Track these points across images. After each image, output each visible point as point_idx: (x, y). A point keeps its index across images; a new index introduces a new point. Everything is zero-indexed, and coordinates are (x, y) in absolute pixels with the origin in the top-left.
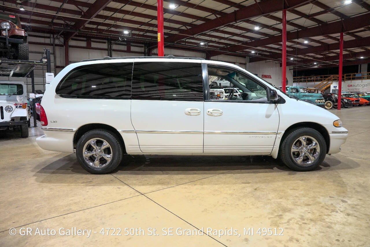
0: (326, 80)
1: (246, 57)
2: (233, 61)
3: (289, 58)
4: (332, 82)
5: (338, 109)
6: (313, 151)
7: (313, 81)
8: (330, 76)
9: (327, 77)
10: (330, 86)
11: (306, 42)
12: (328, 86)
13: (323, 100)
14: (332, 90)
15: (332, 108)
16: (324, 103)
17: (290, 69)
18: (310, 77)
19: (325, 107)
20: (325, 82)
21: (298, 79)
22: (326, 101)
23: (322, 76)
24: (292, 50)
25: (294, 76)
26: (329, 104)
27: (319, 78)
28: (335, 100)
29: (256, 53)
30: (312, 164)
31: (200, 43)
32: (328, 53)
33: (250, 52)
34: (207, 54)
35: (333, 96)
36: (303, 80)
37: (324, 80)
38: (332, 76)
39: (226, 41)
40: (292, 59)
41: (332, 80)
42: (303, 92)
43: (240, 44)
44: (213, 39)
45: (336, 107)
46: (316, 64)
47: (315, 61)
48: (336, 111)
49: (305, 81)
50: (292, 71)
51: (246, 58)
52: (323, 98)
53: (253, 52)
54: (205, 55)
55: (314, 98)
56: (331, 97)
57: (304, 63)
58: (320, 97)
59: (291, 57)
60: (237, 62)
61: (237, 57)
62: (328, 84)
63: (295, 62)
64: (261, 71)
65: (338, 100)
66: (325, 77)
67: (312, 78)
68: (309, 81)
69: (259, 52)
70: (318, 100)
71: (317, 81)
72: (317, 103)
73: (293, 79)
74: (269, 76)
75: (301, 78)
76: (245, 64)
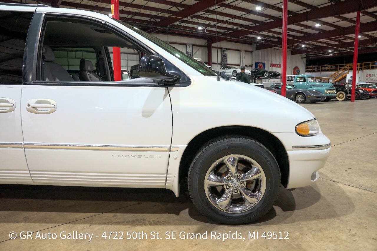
0: (342, 69)
1: (253, 44)
2: (238, 49)
3: (300, 45)
4: (349, 71)
5: (351, 101)
6: (253, 186)
7: (328, 70)
8: (346, 65)
9: (343, 66)
10: (346, 76)
11: (318, 25)
12: (344, 76)
13: (334, 91)
14: (348, 80)
15: (345, 99)
16: (336, 94)
17: (302, 58)
18: (324, 67)
19: (336, 99)
20: (340, 72)
21: (311, 69)
22: (337, 92)
23: (337, 65)
24: (303, 35)
25: (306, 65)
26: (341, 95)
27: (334, 67)
28: (348, 91)
29: (262, 40)
30: (250, 212)
31: (198, 27)
32: (343, 38)
33: (256, 38)
34: (208, 41)
35: (346, 86)
36: (316, 69)
37: (340, 69)
38: (348, 65)
39: (227, 25)
40: (303, 46)
41: (348, 69)
42: (311, 82)
43: (243, 28)
44: (212, 23)
45: (350, 99)
46: (331, 52)
47: (330, 49)
48: (349, 103)
49: (319, 71)
50: (305, 60)
51: (253, 46)
52: (334, 88)
53: (259, 38)
54: (207, 42)
55: (324, 88)
56: (344, 87)
57: (317, 51)
58: (331, 87)
59: (302, 44)
60: (243, 49)
61: (243, 44)
62: (343, 74)
63: (307, 50)
64: (269, 60)
65: (352, 91)
66: (340, 66)
67: (326, 67)
68: (323, 71)
69: (265, 38)
70: (328, 90)
71: (332, 70)
72: (327, 94)
73: (306, 69)
74: (279, 65)
75: (314, 68)
76: (252, 52)
